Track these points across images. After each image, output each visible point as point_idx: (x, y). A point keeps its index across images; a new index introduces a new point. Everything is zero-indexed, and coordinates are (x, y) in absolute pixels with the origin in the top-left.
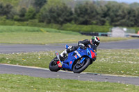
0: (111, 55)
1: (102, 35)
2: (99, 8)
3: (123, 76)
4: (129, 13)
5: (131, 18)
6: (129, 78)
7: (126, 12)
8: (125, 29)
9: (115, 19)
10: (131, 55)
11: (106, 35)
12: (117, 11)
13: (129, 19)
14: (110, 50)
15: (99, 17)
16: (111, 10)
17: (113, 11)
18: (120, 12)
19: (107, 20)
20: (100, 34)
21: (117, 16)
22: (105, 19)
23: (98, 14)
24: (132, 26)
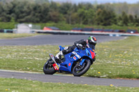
0: (16, 51)
1: (8, 32)
2: (5, 5)
3: (29, 72)
4: (35, 9)
5: (37, 14)
6: (36, 74)
7: (31, 8)
8: (30, 25)
9: (21, 15)
10: (36, 52)
11: (12, 32)
12: (22, 7)
13: (34, 15)
14: (15, 46)
15: (5, 14)
16: (17, 7)
17: (19, 8)
18: (25, 9)
19: (13, 16)
20: (5, 30)
21: (22, 12)
22: (10, 16)
23: (3, 11)
24: (38, 22)
